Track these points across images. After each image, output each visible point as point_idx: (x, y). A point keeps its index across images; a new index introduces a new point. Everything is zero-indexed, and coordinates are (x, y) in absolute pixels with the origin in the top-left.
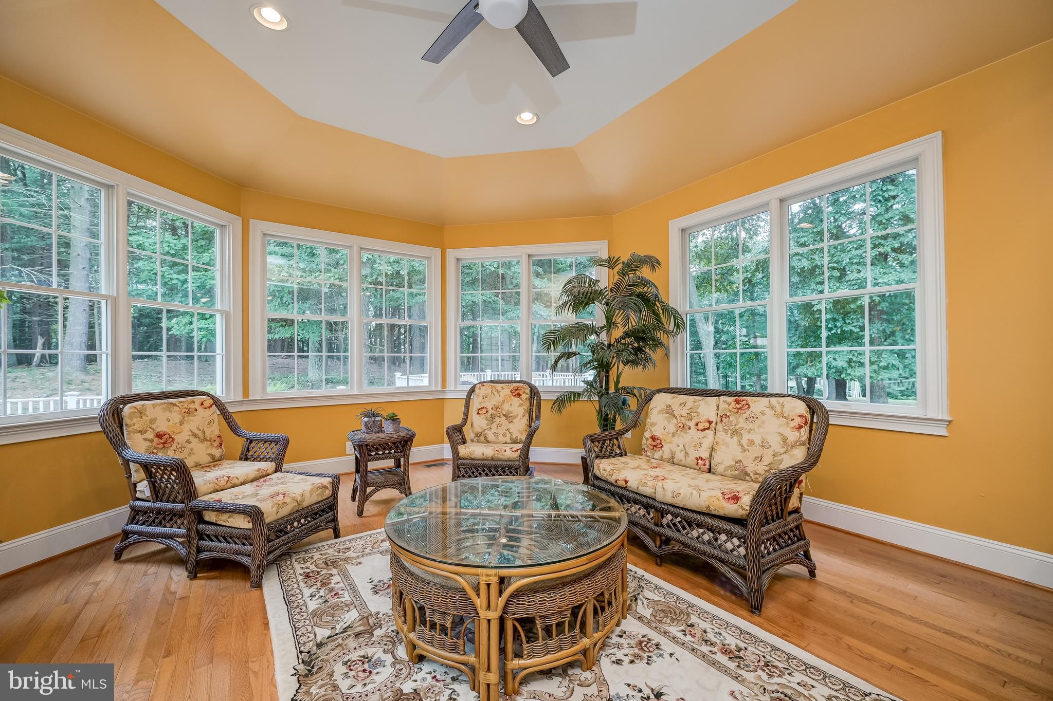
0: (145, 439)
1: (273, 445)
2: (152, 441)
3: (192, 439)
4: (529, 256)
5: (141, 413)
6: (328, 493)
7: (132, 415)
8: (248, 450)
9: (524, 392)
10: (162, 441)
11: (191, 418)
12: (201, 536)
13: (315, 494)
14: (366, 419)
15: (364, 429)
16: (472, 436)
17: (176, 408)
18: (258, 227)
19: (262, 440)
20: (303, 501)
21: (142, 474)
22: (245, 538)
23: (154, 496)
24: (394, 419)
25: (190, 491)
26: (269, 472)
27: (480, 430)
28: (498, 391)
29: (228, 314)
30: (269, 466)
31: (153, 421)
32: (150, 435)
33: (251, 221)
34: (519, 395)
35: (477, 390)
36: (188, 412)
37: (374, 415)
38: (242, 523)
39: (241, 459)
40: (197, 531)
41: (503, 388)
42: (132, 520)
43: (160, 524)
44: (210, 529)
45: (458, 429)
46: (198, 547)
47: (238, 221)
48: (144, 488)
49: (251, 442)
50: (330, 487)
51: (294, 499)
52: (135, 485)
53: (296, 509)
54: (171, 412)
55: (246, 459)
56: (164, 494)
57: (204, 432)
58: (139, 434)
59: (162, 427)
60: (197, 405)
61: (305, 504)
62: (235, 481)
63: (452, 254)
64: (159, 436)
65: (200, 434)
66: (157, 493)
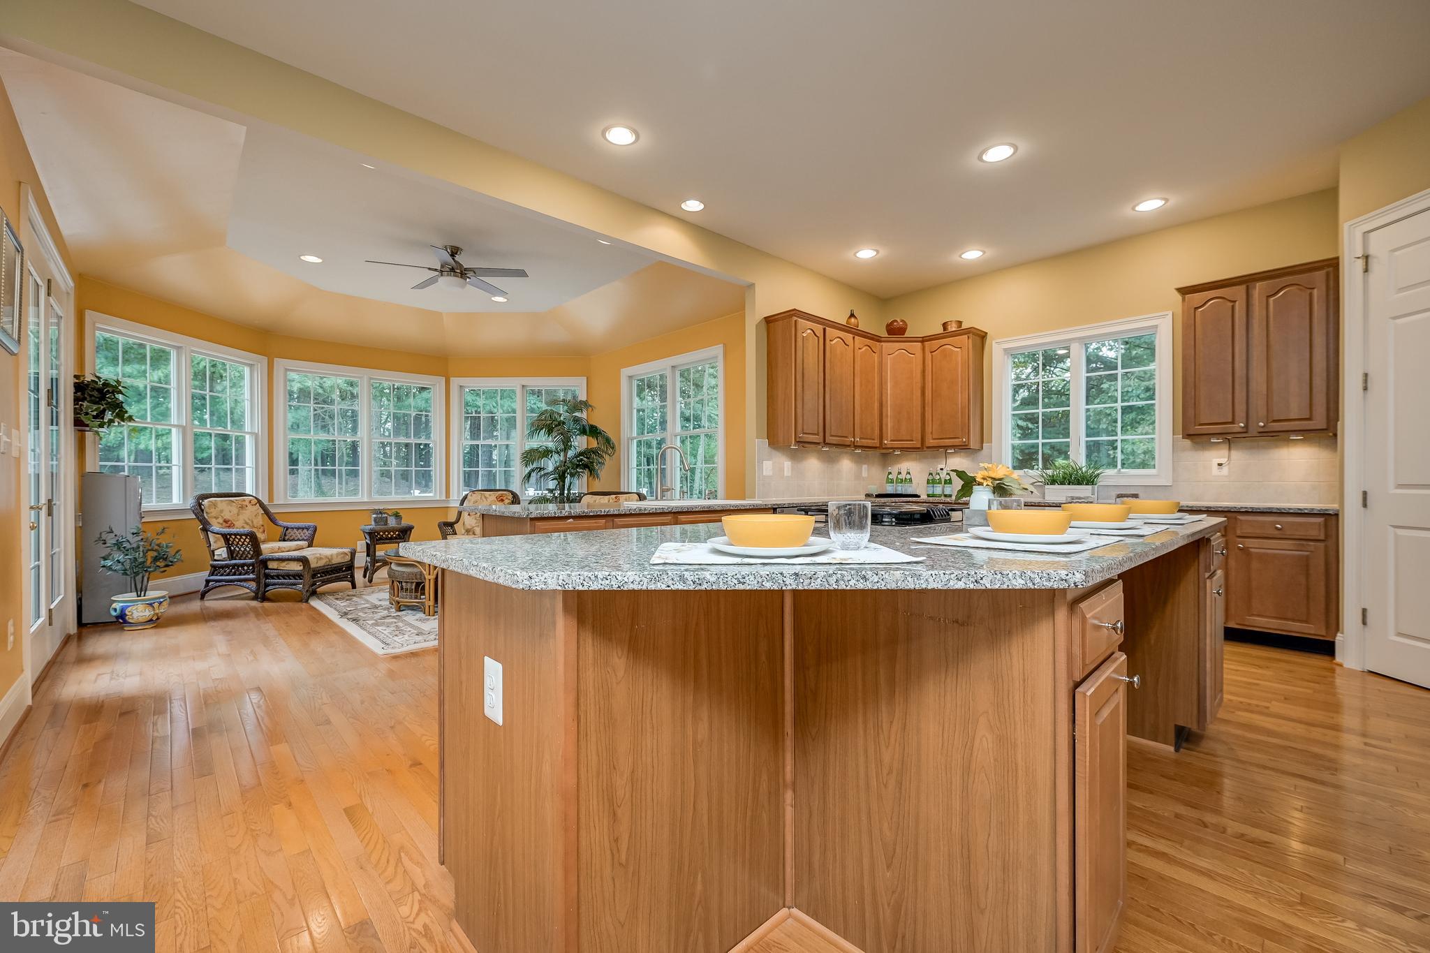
0: (219, 523)
1: (305, 530)
2: (222, 524)
3: (245, 526)
4: (523, 386)
5: (215, 505)
6: (348, 558)
7: (209, 506)
8: (285, 535)
9: (507, 498)
10: (228, 525)
11: (244, 511)
12: (267, 576)
13: (339, 557)
14: (374, 516)
15: (373, 523)
16: (463, 531)
17: (234, 504)
18: (280, 364)
19: (296, 528)
20: (332, 559)
21: (222, 542)
22: (297, 576)
23: (230, 557)
24: (397, 516)
25: (257, 551)
26: (304, 547)
27: (469, 527)
28: (486, 498)
29: (256, 435)
30: (305, 543)
31: (222, 511)
32: (221, 520)
33: (275, 359)
34: (502, 500)
35: (469, 497)
36: (242, 507)
37: (381, 513)
38: (297, 567)
39: (280, 541)
40: (265, 573)
41: (490, 495)
42: (212, 574)
43: (234, 574)
44: (273, 573)
45: (451, 525)
46: (265, 583)
47: (265, 360)
48: (222, 552)
49: (287, 530)
50: (349, 554)
51: (326, 557)
52: (213, 552)
53: (328, 563)
54: (231, 506)
55: (284, 540)
56: (237, 556)
57: (252, 522)
58: (215, 519)
59: (227, 516)
60: (247, 503)
61: (334, 562)
62: (284, 550)
63: (455, 382)
64: (226, 521)
65: (250, 523)
66: (231, 554)
